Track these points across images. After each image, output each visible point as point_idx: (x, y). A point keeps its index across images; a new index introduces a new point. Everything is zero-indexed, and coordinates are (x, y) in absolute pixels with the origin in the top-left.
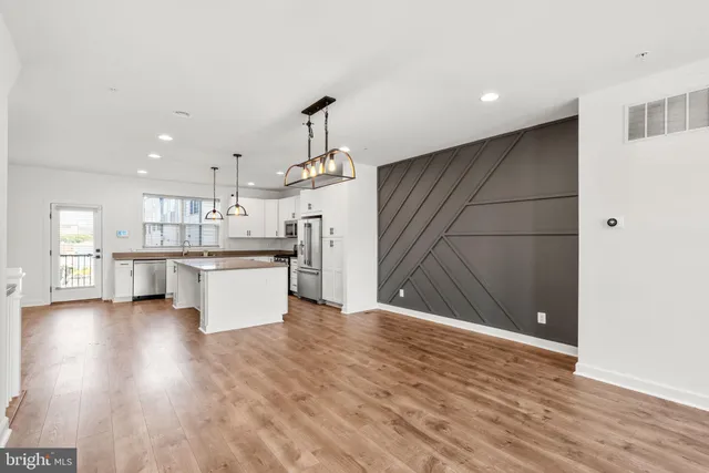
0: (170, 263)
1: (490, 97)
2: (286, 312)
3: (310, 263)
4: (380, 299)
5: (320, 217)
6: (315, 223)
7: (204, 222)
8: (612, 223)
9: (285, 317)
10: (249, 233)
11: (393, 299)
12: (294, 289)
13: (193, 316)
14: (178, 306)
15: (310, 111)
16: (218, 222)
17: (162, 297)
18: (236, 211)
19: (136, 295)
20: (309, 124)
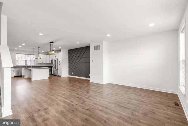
0: (23, 69)
1: (78, 43)
2: (49, 77)
3: (55, 68)
4: (69, 75)
5: (57, 59)
6: (56, 60)
7: (31, 60)
8: (93, 61)
9: (49, 78)
10: (42, 62)
11: (71, 75)
12: (52, 74)
13: (29, 79)
14: (26, 77)
15: (51, 43)
16: (35, 60)
17: (21, 76)
18: (39, 58)
19: (15, 76)
20: (51, 45)
